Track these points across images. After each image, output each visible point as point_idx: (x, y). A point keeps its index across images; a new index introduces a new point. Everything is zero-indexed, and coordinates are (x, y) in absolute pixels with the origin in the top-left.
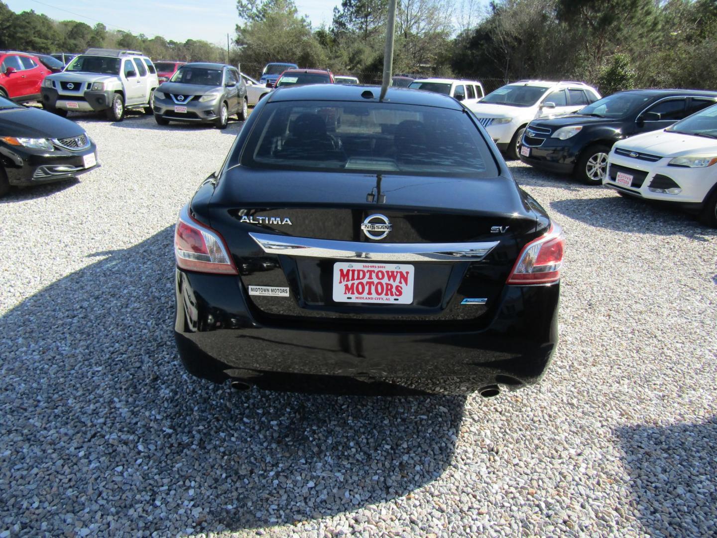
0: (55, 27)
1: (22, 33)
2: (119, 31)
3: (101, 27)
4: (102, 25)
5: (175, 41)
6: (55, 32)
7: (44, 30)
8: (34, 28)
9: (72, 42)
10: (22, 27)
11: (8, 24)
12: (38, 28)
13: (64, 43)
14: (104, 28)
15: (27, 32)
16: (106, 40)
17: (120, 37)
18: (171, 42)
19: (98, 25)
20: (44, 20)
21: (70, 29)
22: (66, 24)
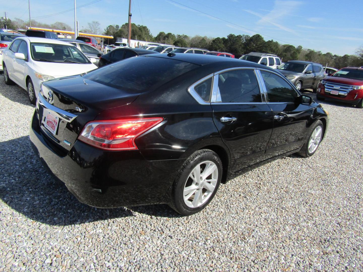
0: (280, 47)
1: (265, 49)
2: (309, 50)
3: (300, 47)
4: (301, 46)
5: (337, 55)
6: (278, 49)
7: (274, 48)
8: (270, 47)
9: (285, 53)
10: (266, 47)
11: (261, 46)
12: (272, 47)
13: (281, 54)
14: (301, 48)
15: (267, 49)
16: (300, 53)
17: (308, 52)
18: (335, 56)
19: (299, 46)
20: (276, 44)
21: (285, 48)
22: (284, 46)
